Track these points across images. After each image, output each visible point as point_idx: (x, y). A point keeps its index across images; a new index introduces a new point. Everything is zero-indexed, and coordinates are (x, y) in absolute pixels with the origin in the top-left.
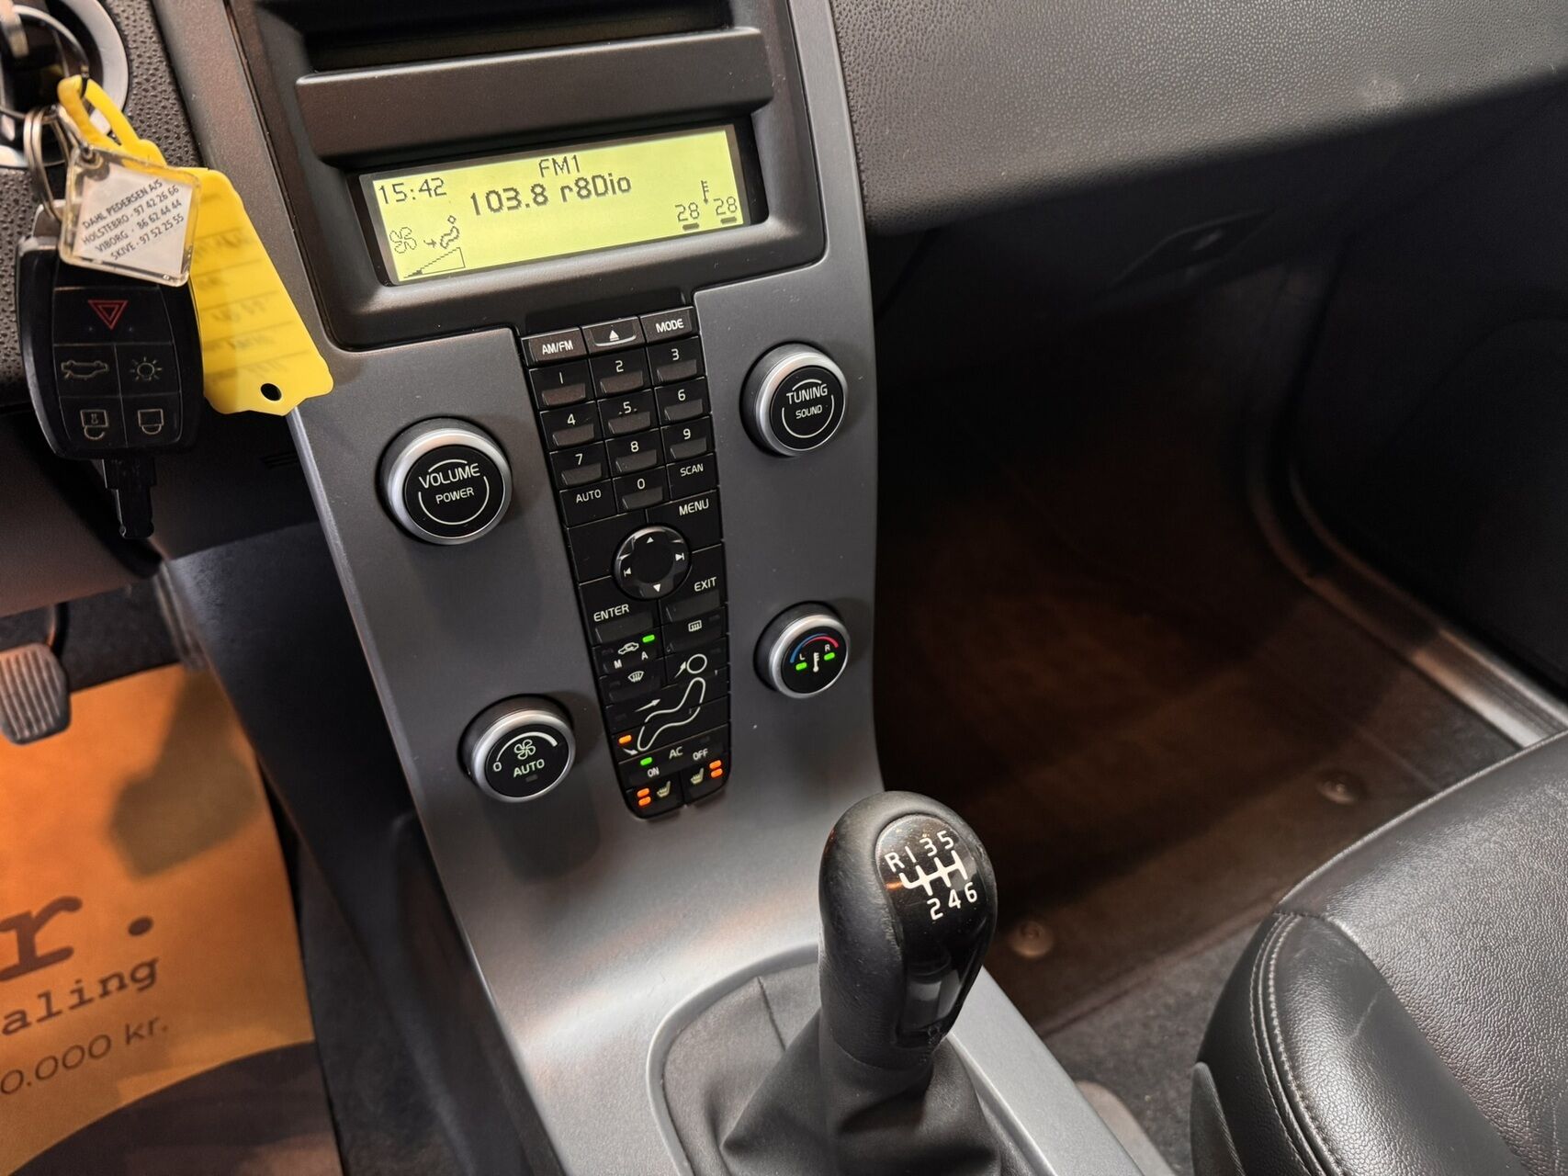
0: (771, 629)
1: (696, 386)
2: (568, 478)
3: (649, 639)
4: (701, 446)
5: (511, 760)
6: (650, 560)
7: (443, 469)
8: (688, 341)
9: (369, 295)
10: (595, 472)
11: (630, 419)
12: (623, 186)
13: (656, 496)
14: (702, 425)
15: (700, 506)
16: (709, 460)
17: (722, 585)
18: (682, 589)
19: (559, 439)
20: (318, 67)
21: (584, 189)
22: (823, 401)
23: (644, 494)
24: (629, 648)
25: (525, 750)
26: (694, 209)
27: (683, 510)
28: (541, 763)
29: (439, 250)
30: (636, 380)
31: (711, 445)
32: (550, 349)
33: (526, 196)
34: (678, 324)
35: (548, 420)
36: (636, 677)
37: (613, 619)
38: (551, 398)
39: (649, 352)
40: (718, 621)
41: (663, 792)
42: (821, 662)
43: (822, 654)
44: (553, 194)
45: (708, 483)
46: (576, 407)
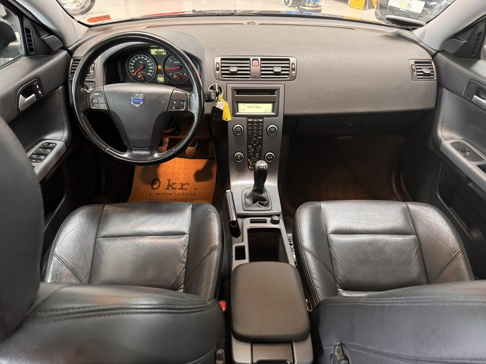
0: (267, 153)
1: (262, 126)
2: (249, 132)
3: (253, 150)
4: (262, 132)
5: (237, 157)
6: (255, 142)
7: (238, 128)
8: (262, 122)
9: (236, 113)
10: (251, 132)
11: (255, 128)
12: (261, 107)
13: (256, 136)
14: (262, 130)
15: (261, 138)
16: (262, 134)
17: (262, 146)
18: (257, 146)
19: (249, 128)
20: (237, 94)
21: (257, 107)
22: (274, 130)
23: (255, 135)
24: (251, 150)
25: (239, 156)
26: (267, 111)
27: (259, 138)
28: (240, 158)
29: (243, 111)
30: (256, 124)
31: (263, 132)
32: (249, 120)
33: (251, 107)
34: (261, 120)
35: (248, 126)
36: (251, 153)
37: (250, 147)
38: (249, 124)
39: (258, 122)
40: (261, 150)
41: (252, 168)
42: (271, 158)
43: (271, 157)
44: (254, 107)
45: (262, 136)
46: (251, 126)
